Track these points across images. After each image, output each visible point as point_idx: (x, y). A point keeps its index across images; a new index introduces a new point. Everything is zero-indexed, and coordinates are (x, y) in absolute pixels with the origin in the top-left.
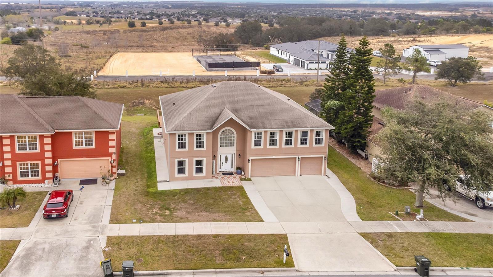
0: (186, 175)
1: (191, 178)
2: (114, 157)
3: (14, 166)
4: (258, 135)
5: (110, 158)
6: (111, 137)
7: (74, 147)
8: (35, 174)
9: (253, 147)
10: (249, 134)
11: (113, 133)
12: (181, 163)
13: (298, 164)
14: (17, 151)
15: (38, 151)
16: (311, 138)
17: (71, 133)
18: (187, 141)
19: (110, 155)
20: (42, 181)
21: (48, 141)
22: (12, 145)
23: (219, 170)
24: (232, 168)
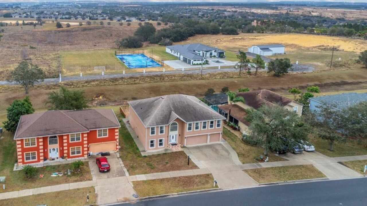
0: (155, 147)
1: (157, 148)
2: (118, 140)
3: (68, 150)
4: (190, 125)
5: (115, 141)
6: (116, 130)
7: (98, 137)
8: (78, 152)
9: (187, 131)
10: (185, 125)
11: (117, 129)
12: (152, 142)
13: (209, 137)
14: (70, 142)
15: (81, 141)
16: (215, 124)
17: (96, 130)
18: (155, 131)
19: (116, 140)
20: (83, 156)
21: (86, 135)
22: (68, 139)
23: (169, 143)
24: (176, 141)
